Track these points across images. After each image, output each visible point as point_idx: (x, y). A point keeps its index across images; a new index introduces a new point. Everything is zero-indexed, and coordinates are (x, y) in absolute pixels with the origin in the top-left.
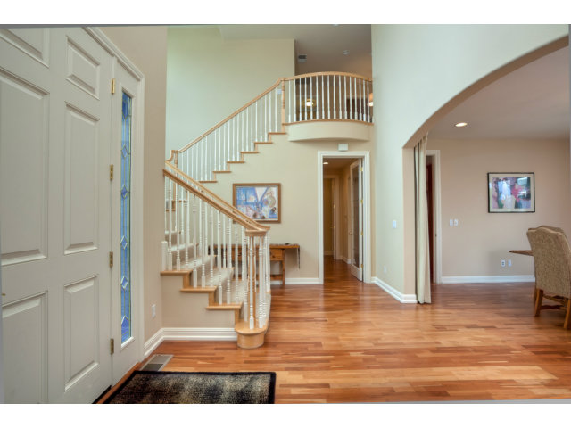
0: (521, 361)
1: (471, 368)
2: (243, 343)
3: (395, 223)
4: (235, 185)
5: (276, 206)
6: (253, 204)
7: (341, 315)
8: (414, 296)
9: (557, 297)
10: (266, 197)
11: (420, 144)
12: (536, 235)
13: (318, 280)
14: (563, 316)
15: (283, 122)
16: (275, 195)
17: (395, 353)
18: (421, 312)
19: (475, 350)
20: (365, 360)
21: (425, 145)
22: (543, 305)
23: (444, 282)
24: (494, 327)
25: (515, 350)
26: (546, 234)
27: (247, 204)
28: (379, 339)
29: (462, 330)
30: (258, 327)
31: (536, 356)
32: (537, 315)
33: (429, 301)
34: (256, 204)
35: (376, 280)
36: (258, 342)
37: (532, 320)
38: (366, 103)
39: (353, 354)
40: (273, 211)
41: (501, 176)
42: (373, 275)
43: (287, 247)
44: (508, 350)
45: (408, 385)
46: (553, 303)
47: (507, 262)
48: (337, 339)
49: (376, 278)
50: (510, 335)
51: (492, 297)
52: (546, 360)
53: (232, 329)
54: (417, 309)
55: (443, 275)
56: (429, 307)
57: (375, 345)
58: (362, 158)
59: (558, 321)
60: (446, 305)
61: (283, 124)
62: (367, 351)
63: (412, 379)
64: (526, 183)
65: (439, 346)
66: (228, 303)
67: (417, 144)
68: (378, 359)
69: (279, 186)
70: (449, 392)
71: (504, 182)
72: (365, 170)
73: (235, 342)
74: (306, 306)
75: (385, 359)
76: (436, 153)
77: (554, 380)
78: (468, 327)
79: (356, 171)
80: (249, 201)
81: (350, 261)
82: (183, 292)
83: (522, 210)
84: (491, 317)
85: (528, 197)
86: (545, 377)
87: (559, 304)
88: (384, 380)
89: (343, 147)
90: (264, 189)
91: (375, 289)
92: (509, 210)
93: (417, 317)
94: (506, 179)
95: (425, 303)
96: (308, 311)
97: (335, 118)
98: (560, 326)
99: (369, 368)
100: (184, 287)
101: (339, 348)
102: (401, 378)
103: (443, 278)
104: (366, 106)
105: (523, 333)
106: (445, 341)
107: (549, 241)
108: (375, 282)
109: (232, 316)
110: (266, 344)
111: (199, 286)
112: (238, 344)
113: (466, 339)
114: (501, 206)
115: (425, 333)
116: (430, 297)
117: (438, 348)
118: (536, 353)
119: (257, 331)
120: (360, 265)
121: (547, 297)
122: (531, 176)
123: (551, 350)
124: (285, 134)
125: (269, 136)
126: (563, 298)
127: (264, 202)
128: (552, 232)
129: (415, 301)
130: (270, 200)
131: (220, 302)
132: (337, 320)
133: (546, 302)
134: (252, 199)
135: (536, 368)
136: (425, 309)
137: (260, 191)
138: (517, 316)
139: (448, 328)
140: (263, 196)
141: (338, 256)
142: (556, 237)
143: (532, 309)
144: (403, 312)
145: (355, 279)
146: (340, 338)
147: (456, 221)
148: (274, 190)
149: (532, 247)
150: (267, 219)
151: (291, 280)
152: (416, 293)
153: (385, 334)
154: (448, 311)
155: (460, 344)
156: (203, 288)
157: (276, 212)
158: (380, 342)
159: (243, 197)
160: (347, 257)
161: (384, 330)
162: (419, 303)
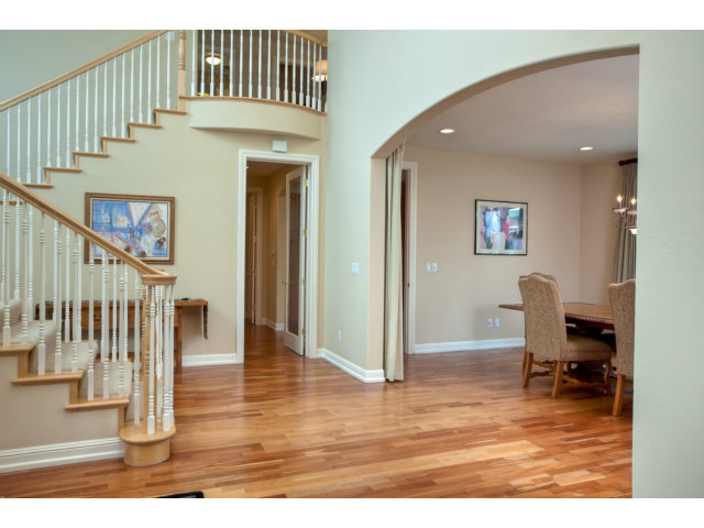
0: (510, 437)
1: (458, 451)
2: (137, 457)
3: (356, 267)
4: (89, 196)
5: (166, 235)
6: (123, 230)
7: (281, 405)
8: (382, 371)
9: (547, 362)
10: (148, 220)
11: (394, 154)
12: (529, 285)
13: (235, 357)
14: (551, 384)
15: (182, 92)
16: (165, 217)
17: (366, 446)
18: (391, 393)
19: (461, 432)
20: (328, 459)
21: (401, 155)
22: (533, 371)
23: (417, 352)
24: (479, 403)
25: (503, 426)
26: (538, 283)
27: (112, 229)
28: (342, 431)
29: (445, 410)
30: (161, 430)
31: (525, 430)
32: (526, 386)
33: (402, 378)
34: (131, 231)
35: (324, 353)
36: (160, 454)
37: (520, 391)
38: (312, 75)
39: (309, 454)
40: (160, 243)
41: (491, 205)
42: (319, 346)
43: (185, 304)
44: (497, 427)
45: (388, 481)
46: (542, 369)
47: (494, 321)
48: (283, 437)
49: (324, 350)
50: (498, 410)
51: (477, 367)
52: (534, 433)
53: (115, 440)
54: (385, 389)
55: (417, 343)
56: (401, 385)
57: (337, 439)
58: (307, 166)
59: (546, 390)
60: (421, 381)
61: (181, 98)
62: (327, 448)
63: (391, 472)
64: (518, 215)
65: (419, 431)
66: (106, 396)
67: (390, 153)
68: (344, 456)
69: (172, 201)
70: (436, 481)
71: (494, 213)
72: (312, 185)
73: (120, 460)
74: (223, 396)
75: (353, 455)
76: (413, 167)
77: (541, 452)
78: (452, 405)
79: (296, 184)
80: (116, 225)
81: (281, 326)
82: (16, 384)
83: (511, 252)
84: (477, 393)
85: (520, 235)
86: (533, 450)
87: (548, 369)
88: (356, 479)
89: (280, 145)
90: (145, 206)
91: (325, 366)
92: (497, 252)
93: (385, 399)
94: (496, 209)
95: (396, 381)
96: (228, 404)
97: (269, 97)
98: (548, 395)
99: (334, 467)
100: (20, 375)
101: (289, 449)
102: (378, 474)
103: (417, 346)
104: (311, 81)
105: (511, 407)
106: (426, 425)
107: (541, 291)
108: (323, 355)
109: (113, 417)
110: (172, 457)
111: (49, 370)
112: (126, 462)
113: (450, 420)
114: (489, 246)
115: (401, 418)
116: (402, 373)
117: (419, 434)
118: (525, 427)
119: (159, 437)
120: (300, 332)
121: (536, 363)
122: (524, 206)
123: (541, 421)
124: (184, 114)
125: (154, 116)
126: (551, 363)
127: (143, 229)
128: (545, 280)
129: (383, 379)
130: (155, 225)
131: (91, 396)
132: (277, 411)
133: (536, 368)
134: (123, 222)
135: (525, 442)
136: (396, 388)
137: (137, 209)
138: (505, 388)
139: (428, 410)
140: (143, 218)
141: (260, 321)
142: (548, 286)
143: (521, 380)
144: (369, 395)
145: (291, 353)
146: (287, 435)
147: (435, 265)
148: (164, 208)
149: (524, 300)
150: (150, 256)
151: (189, 361)
152: (384, 368)
153: (349, 424)
154: (427, 389)
155: (444, 427)
156: (58, 374)
157: (166, 245)
158: (343, 434)
159: (105, 218)
160: (275, 321)
161: (347, 419)
162: (387, 380)
